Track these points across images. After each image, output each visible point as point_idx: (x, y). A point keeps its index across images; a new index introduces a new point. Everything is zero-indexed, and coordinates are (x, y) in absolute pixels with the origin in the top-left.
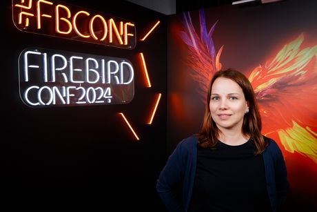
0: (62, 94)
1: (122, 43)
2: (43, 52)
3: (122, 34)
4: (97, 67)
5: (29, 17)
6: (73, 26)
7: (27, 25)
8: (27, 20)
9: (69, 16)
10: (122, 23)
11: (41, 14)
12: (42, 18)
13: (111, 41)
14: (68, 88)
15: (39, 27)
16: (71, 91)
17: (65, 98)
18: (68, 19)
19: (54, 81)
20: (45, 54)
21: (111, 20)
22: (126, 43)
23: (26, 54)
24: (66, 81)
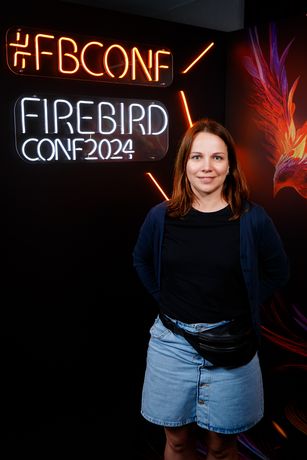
0: (66, 148)
1: (150, 79)
2: (42, 98)
3: (151, 66)
4: (113, 113)
5: (25, 57)
6: (80, 63)
7: (24, 66)
8: (24, 60)
9: (76, 51)
10: (151, 52)
11: (40, 51)
12: (41, 56)
13: (134, 78)
14: (74, 141)
15: (38, 68)
16: (78, 144)
17: (71, 153)
18: (75, 54)
19: (56, 132)
20: (45, 100)
21: (135, 50)
22: (157, 79)
23: (23, 100)
24: (72, 132)
